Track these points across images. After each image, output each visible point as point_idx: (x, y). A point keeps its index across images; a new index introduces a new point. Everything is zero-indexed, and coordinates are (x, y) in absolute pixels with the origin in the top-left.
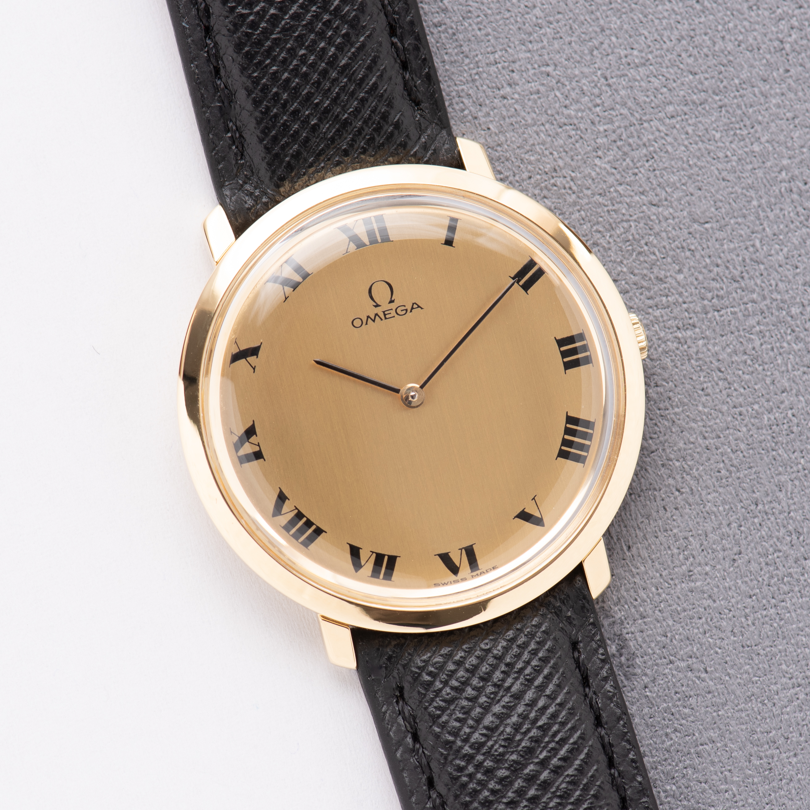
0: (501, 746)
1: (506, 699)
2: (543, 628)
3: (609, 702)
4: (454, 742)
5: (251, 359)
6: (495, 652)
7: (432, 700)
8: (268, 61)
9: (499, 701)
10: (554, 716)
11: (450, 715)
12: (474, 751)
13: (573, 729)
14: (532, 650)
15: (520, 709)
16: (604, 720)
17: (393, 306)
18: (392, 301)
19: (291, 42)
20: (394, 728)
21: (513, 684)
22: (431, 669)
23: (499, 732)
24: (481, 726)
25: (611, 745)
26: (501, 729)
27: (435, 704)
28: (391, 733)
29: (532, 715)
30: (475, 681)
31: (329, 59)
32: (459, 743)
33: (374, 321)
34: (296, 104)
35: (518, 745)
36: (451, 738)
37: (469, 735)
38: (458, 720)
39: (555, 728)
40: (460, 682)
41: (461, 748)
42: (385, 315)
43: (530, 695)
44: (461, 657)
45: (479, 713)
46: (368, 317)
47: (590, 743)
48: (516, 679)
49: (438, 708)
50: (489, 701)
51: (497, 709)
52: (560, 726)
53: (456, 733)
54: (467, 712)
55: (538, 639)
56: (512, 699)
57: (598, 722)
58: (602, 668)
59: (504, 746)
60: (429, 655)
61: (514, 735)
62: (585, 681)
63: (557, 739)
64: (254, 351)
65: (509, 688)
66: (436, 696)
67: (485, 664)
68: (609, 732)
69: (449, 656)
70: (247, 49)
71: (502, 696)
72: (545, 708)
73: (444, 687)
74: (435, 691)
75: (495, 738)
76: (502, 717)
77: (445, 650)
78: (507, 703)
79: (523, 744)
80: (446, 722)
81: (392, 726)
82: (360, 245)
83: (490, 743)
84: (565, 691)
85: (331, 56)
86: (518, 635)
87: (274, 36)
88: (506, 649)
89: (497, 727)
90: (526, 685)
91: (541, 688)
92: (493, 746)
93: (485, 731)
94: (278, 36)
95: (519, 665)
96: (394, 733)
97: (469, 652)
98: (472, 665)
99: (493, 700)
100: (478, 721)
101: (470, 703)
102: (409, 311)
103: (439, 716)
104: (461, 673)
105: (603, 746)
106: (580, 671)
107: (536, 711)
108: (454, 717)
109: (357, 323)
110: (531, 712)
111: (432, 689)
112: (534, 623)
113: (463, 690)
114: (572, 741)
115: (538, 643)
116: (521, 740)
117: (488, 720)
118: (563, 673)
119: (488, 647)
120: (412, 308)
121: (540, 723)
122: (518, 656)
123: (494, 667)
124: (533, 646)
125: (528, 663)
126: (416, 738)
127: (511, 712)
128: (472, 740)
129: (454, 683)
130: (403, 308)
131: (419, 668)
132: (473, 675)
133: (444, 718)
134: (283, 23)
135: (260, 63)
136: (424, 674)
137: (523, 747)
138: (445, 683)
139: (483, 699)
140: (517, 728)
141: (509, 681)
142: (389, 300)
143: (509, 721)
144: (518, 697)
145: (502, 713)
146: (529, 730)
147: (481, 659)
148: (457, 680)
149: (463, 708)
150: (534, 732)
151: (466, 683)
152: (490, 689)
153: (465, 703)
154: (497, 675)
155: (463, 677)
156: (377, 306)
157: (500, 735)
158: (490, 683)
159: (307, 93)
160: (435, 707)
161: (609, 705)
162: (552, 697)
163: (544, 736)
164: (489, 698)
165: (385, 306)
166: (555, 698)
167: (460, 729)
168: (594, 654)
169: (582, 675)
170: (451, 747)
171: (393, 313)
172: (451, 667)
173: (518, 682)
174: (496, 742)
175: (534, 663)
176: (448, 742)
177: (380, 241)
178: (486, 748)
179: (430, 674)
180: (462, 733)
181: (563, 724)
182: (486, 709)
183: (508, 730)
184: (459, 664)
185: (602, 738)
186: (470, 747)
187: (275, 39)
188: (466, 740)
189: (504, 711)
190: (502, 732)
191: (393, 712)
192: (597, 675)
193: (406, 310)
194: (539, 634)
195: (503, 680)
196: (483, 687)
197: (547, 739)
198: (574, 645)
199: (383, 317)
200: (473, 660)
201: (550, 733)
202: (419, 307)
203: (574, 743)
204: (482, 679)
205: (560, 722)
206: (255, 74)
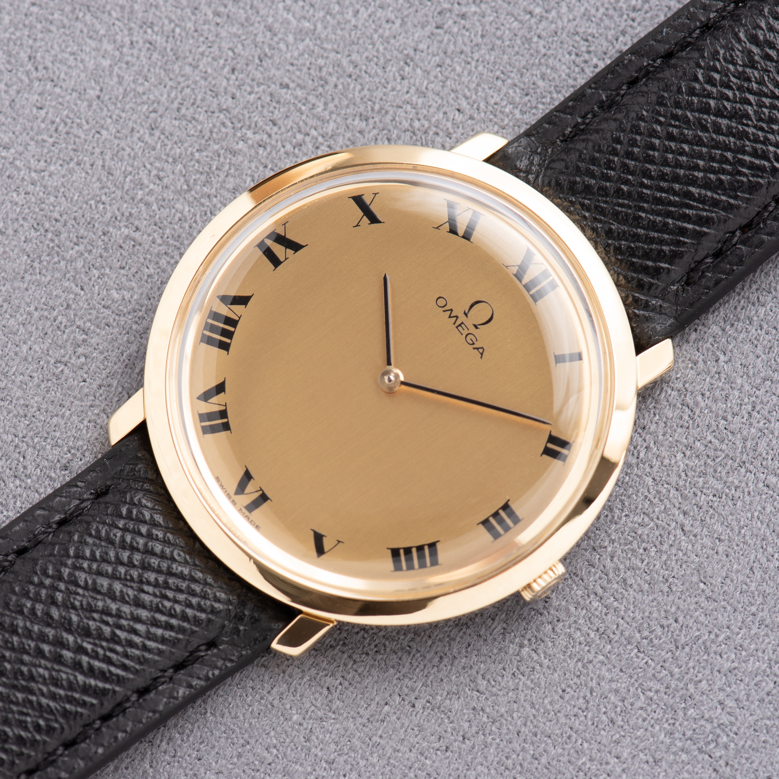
0: (81, 602)
1: (131, 592)
2: (216, 605)
3: (167, 695)
4: (69, 556)
5: (366, 220)
6: (174, 566)
7: (104, 523)
8: (662, 119)
9: (126, 586)
10: (131, 644)
11: (95, 545)
12: (66, 578)
13: (124, 667)
14: (190, 601)
15: (126, 609)
16: (147, 697)
17: (472, 330)
18: (476, 327)
19: (690, 133)
20: (64, 499)
21: (148, 593)
22: (134, 512)
23: (95, 595)
24: (94, 576)
25: (124, 710)
26: (99, 597)
27: (100, 527)
28: (58, 498)
29: (124, 622)
30: (137, 557)
31: (690, 175)
32: (69, 562)
33: (450, 317)
34: (633, 163)
35: (88, 619)
36: (72, 553)
37: (81, 569)
38: (93, 553)
39: (119, 649)
40: (131, 542)
41: (66, 565)
42: (460, 325)
43: (144, 614)
44: (157, 535)
45: (107, 570)
46: (451, 310)
47: (117, 689)
48: (155, 595)
49: (98, 531)
50: (123, 576)
51: (118, 586)
52: (123, 652)
53: (79, 556)
54: (105, 560)
55: (202, 603)
56: (131, 597)
57: (143, 692)
58: (199, 678)
59: (82, 605)
60: (149, 504)
61: (96, 611)
62: (179, 667)
63: (108, 654)
64: (374, 219)
65: (143, 591)
66: (109, 525)
67: (159, 560)
68: (136, 705)
69: (154, 524)
70: (666, 95)
71: (132, 587)
72: (135, 632)
73: (120, 529)
74: (113, 522)
75: (87, 594)
76: (111, 595)
77: (159, 518)
78: (127, 594)
79: (91, 623)
80: (87, 544)
81: (66, 497)
82: (519, 276)
83: (80, 591)
84: (160, 646)
85: (694, 176)
86: (200, 583)
87: (689, 114)
88: (181, 576)
89: (99, 592)
90: (151, 606)
91: (156, 623)
92: (78, 594)
93: (90, 582)
94: (691, 118)
95: (170, 594)
96: (60, 501)
97: (166, 542)
98: (152, 548)
99: (126, 580)
100: (99, 573)
101: (113, 559)
102: (474, 346)
103: (90, 535)
104: (141, 541)
105: (119, 704)
106: (188, 657)
107: (129, 625)
108: (95, 548)
109: (441, 302)
110: (126, 619)
111: (115, 519)
112: (218, 594)
113: (124, 548)
114: (113, 669)
115: (199, 604)
116: (94, 620)
117: (104, 582)
118: (179, 640)
119: (177, 557)
120: (477, 349)
121: (118, 632)
122: (179, 590)
123: (159, 571)
124: (194, 601)
125: (176, 601)
126: (62, 523)
127: (119, 601)
128: (77, 573)
129: (128, 538)
130: (474, 340)
131: (132, 499)
132: (143, 553)
133: (90, 540)
134: (705, 117)
135: (659, 113)
136: (127, 506)
137: (88, 624)
138: (125, 530)
139: (122, 570)
140: (106, 612)
141: (150, 589)
142: (476, 323)
143: (109, 601)
144: (138, 603)
145: (114, 592)
146: (107, 623)
147: (162, 556)
148: (132, 538)
149: (107, 554)
150: (107, 630)
151: (133, 549)
152: (135, 574)
153: (112, 554)
154: (152, 576)
155: (137, 543)
156: (466, 314)
157: (92, 597)
158: (140, 571)
159: (648, 169)
160: (97, 527)
161: (164, 697)
162: (150, 636)
163: (107, 640)
164: (125, 575)
165: (469, 322)
166: (149, 639)
167: (84, 558)
168: (210, 666)
169: (184, 661)
170: (63, 556)
171: (466, 332)
172: (144, 529)
173: (151, 598)
174: (84, 596)
175: (178, 608)
176: (67, 551)
177: (532, 292)
178: (74, 588)
179: (130, 512)
180: (81, 561)
181: (126, 655)
182: (114, 577)
183: (100, 604)
184: (150, 536)
185: (128, 700)
186: (70, 574)
187: (687, 117)
188: (75, 567)
189: (118, 594)
190: (95, 599)
191: (81, 494)
192: (192, 676)
193: (473, 344)
194: (208, 603)
195: (149, 583)
196: (134, 566)
197: (104, 644)
198: (212, 644)
199: (457, 324)
200: (158, 548)
201: (111, 645)
202: (482, 354)
203: (110, 672)
204: (142, 562)
205: (127, 652)
206: (645, 113)
